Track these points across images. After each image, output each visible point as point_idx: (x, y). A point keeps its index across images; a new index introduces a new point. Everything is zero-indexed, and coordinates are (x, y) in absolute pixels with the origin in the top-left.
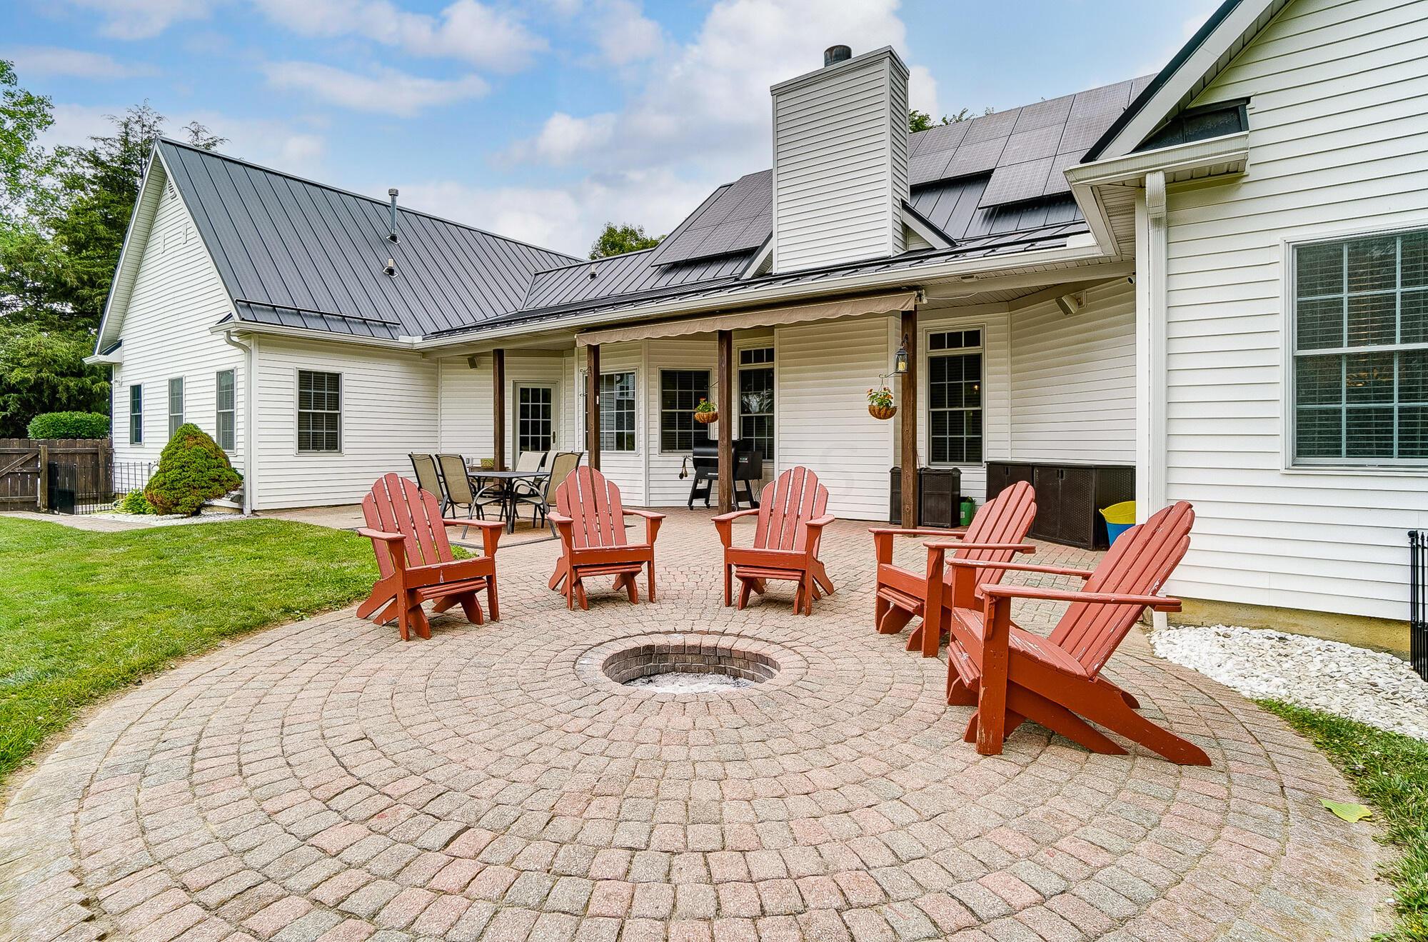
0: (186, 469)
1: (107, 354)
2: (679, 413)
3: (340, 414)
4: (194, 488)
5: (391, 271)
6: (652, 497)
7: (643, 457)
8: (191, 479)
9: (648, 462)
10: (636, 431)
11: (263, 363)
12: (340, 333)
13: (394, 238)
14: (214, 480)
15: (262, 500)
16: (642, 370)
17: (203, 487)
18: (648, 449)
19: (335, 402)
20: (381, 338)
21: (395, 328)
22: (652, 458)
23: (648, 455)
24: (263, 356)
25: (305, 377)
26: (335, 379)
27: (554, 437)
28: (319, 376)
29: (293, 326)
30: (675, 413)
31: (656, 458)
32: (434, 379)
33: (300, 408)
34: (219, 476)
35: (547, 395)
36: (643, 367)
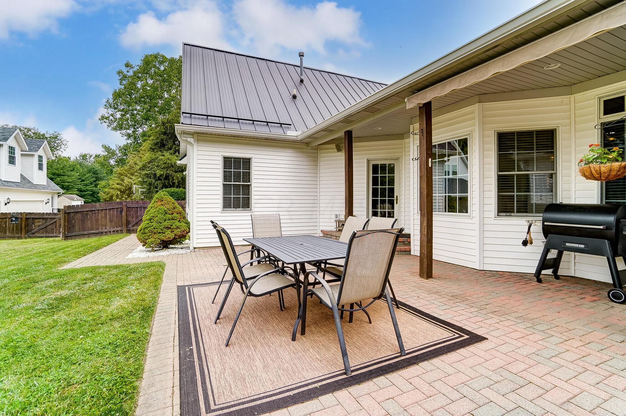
0: (152, 221)
1: (180, 160)
2: (517, 175)
3: (251, 185)
4: (155, 233)
5: (294, 97)
6: (487, 261)
7: (476, 220)
8: (152, 228)
9: (482, 224)
10: (469, 194)
11: (200, 153)
12: (248, 130)
13: (302, 81)
14: (168, 228)
15: (199, 241)
16: (476, 135)
17: (160, 233)
18: (482, 211)
19: (247, 176)
20: (276, 132)
21: (288, 128)
22: (486, 221)
23: (482, 218)
24: (200, 148)
25: (227, 161)
26: (247, 162)
27: (397, 200)
28: (237, 161)
29: (217, 127)
30: (513, 175)
31: (492, 221)
32: (314, 161)
33: (224, 181)
34: (172, 225)
35: (392, 170)
36: (477, 130)
